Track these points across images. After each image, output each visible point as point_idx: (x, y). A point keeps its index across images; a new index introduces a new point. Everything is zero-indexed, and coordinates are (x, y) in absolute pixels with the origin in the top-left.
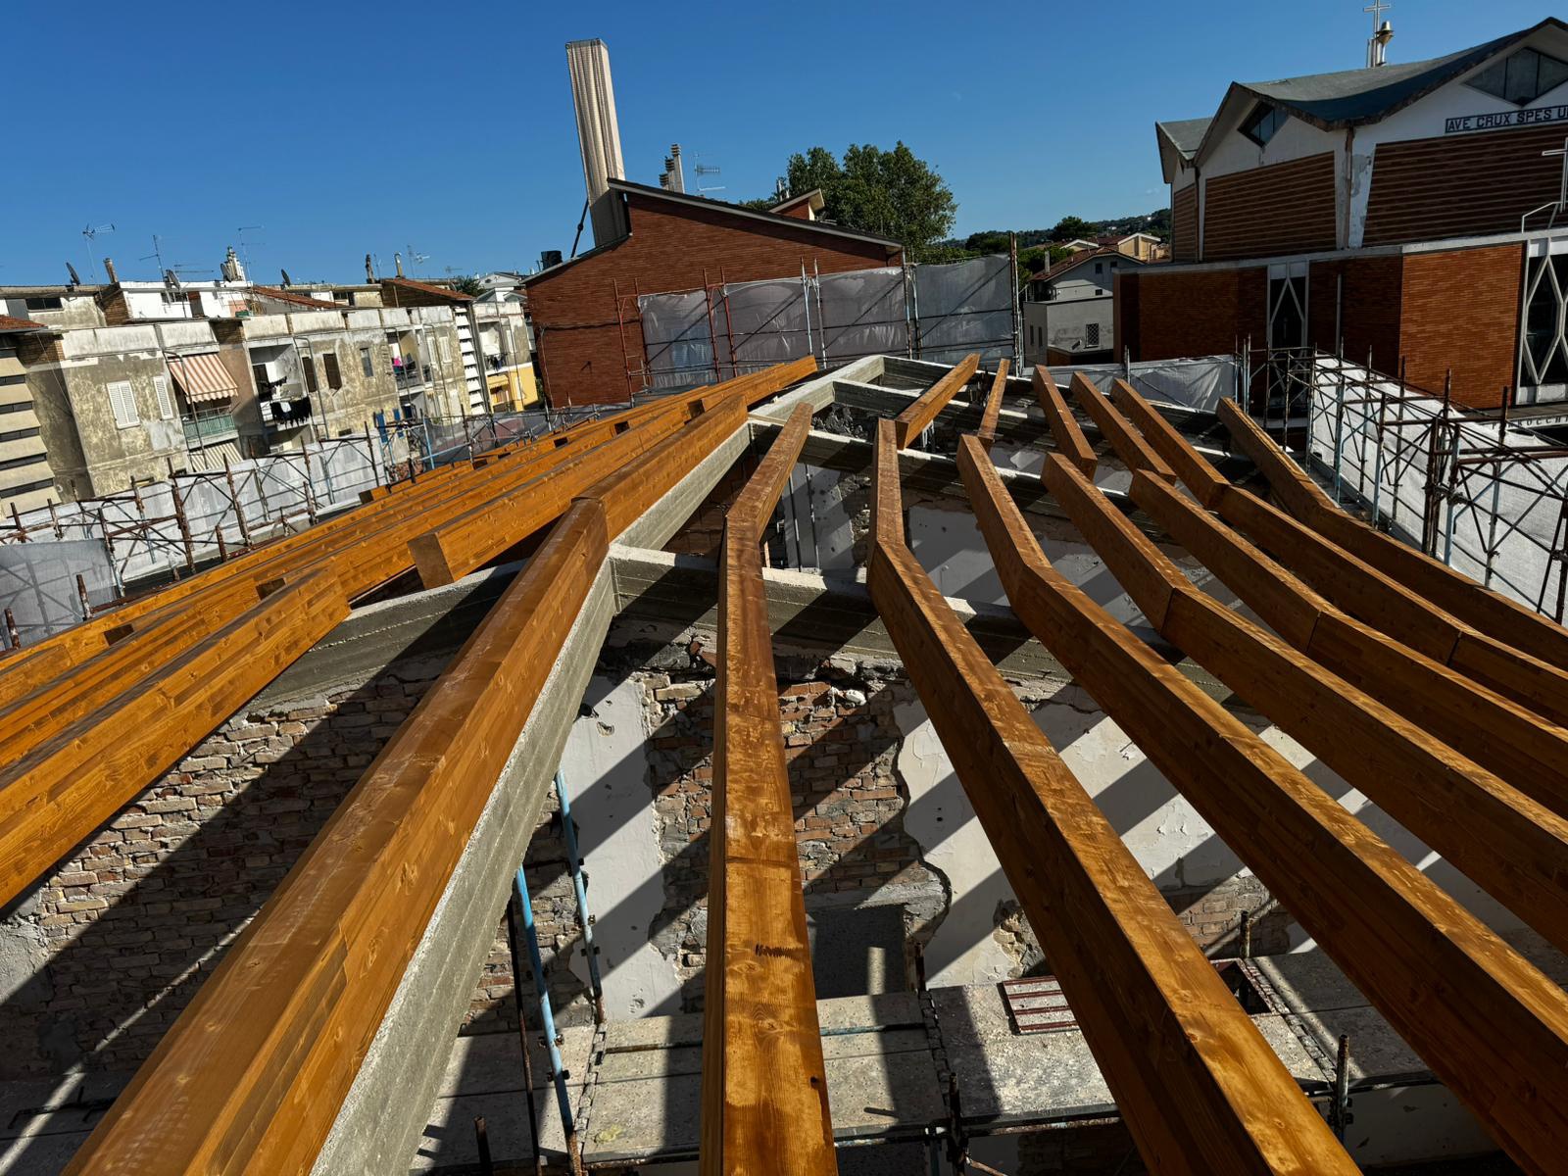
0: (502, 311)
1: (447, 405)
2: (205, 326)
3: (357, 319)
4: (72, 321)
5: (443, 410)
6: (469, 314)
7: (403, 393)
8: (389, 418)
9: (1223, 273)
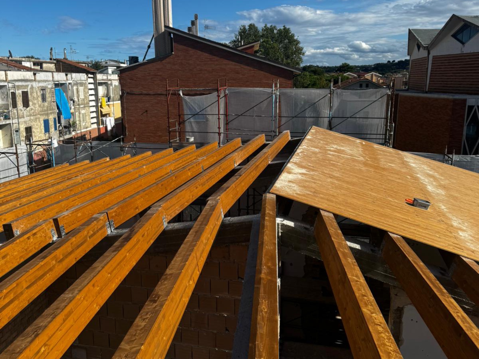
0: (109, 78)
3: (41, 76)
5: (77, 120)
6: (95, 78)
8: (51, 122)
9: (444, 99)
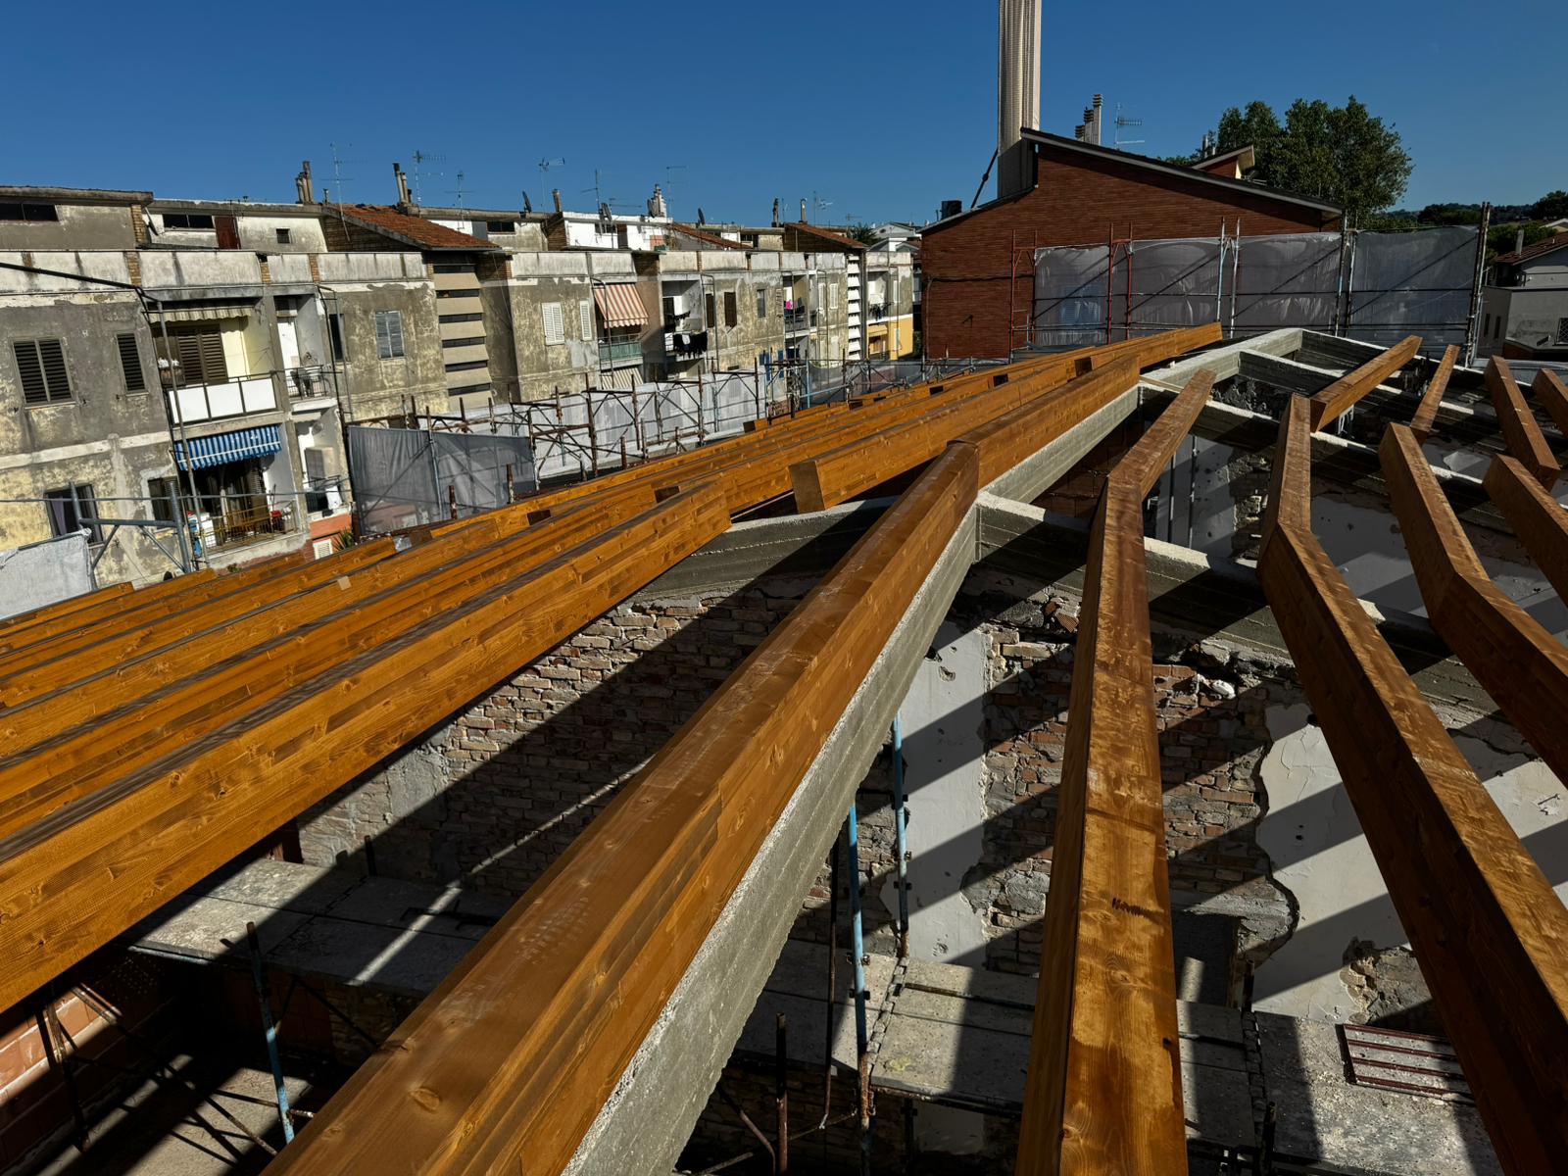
0: (892, 260)
1: (827, 350)
2: (628, 257)
3: (759, 261)
4: (521, 244)
5: (823, 356)
6: (861, 263)
7: (789, 336)
8: (774, 357)
